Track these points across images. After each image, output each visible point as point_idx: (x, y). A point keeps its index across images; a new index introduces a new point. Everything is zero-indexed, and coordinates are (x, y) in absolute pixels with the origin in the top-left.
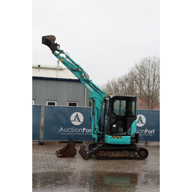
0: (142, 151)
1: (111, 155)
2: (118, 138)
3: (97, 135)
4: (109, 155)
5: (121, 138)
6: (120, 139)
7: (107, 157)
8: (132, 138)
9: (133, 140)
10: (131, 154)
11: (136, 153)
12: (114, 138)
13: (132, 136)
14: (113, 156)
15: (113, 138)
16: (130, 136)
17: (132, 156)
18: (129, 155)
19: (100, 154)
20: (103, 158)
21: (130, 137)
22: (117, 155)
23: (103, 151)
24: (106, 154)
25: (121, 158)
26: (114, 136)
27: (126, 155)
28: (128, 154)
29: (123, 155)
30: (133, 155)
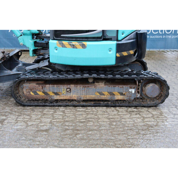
0: (151, 85)
1: (56, 94)
2: (74, 46)
3: (33, 38)
4: (51, 94)
5: (84, 46)
6: (80, 49)
7: (46, 101)
8: (120, 48)
9: (125, 54)
10: (116, 93)
11: (133, 91)
12: (63, 46)
13: (123, 42)
14: (62, 98)
15: (60, 48)
16: (117, 40)
17: (119, 97)
18: (112, 94)
19: (25, 93)
20: (36, 104)
21: (115, 43)
22: (74, 95)
23: (33, 85)
24: (44, 92)
25: (84, 104)
26: (64, 42)
27: (101, 94)
28: (106, 93)
29: (94, 96)
30: (122, 94)
